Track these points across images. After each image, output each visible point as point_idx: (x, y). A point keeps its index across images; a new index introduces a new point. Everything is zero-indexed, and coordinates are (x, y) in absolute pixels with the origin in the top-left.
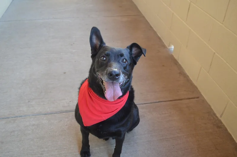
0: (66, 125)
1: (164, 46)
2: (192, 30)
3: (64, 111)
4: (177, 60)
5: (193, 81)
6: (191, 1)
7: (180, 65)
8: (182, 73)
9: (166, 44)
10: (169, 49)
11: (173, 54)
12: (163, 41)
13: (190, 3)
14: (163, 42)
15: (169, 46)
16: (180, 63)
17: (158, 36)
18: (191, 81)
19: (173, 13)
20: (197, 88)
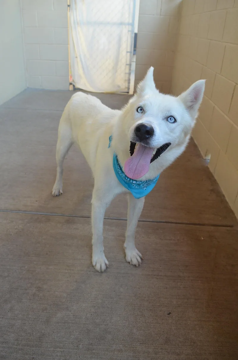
0: (16, 229)
1: (199, 156)
2: (235, 125)
3: (21, 211)
4: (213, 174)
5: (229, 203)
6: (236, 83)
7: (215, 181)
8: (216, 191)
9: (202, 153)
10: (205, 159)
11: (209, 166)
12: (200, 149)
13: (235, 86)
14: (200, 151)
15: (206, 156)
16: (216, 177)
17: (195, 143)
18: (227, 203)
19: (214, 107)
20: (233, 214)
